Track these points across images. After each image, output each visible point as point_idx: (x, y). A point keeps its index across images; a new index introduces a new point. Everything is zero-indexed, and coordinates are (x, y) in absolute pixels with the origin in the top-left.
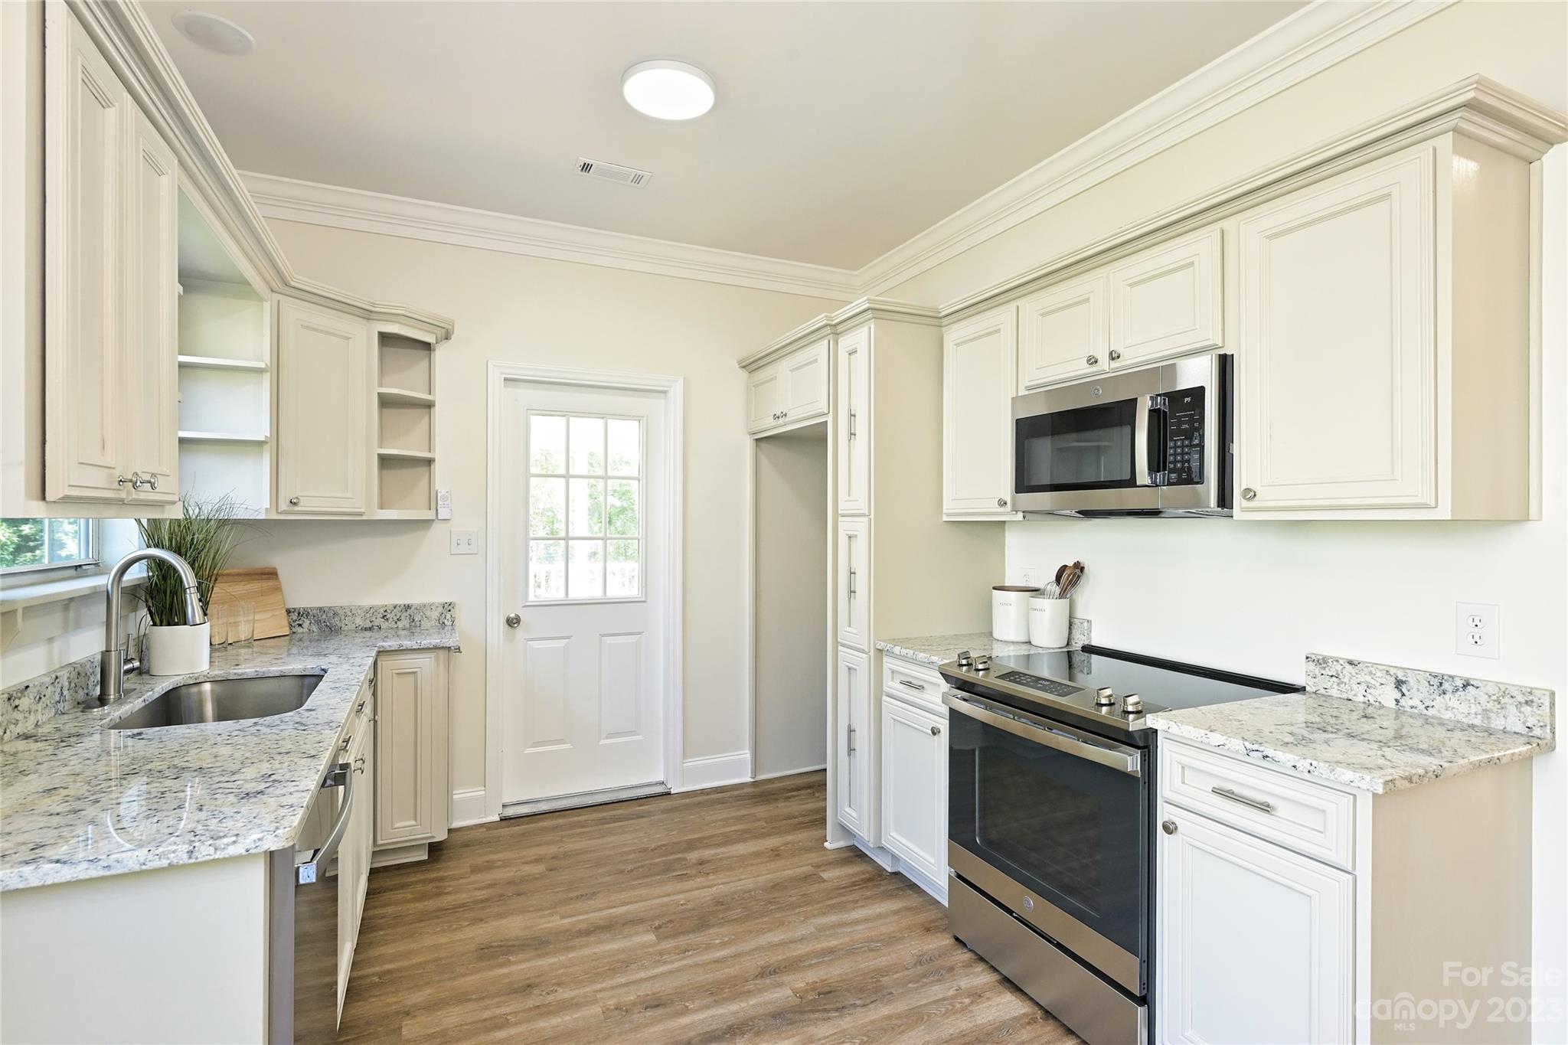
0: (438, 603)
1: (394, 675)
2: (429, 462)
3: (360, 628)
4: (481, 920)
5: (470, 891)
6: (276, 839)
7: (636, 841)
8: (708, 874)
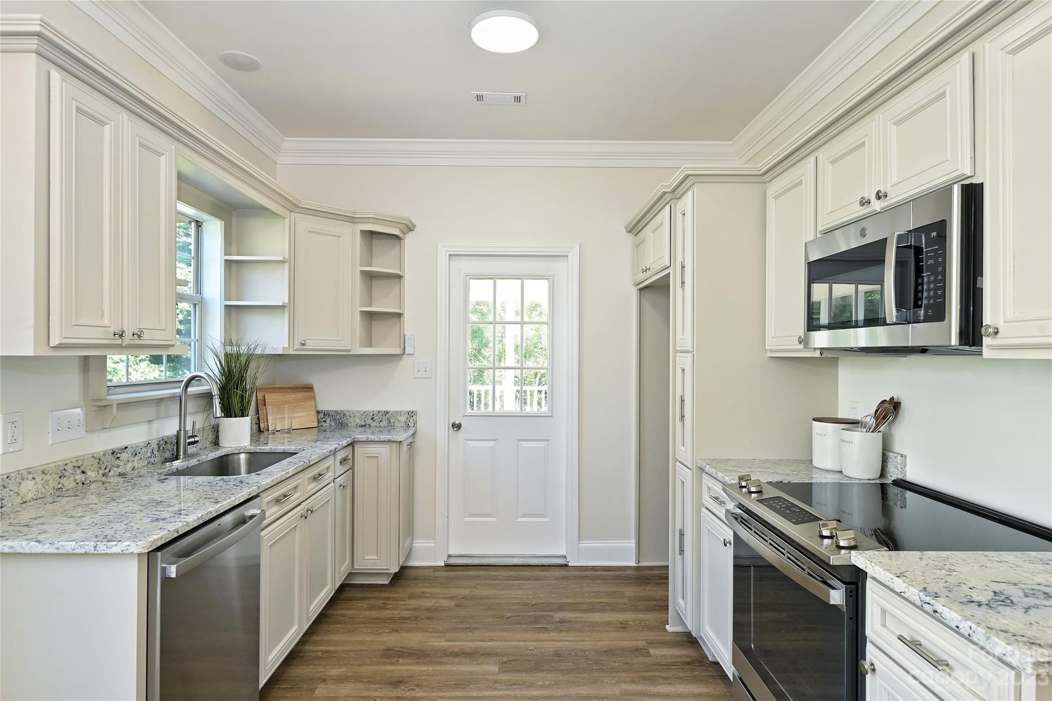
0: (405, 411)
1: (365, 458)
2: (399, 315)
3: (358, 425)
4: (397, 631)
5: (401, 610)
6: (137, 547)
7: (524, 596)
8: (562, 631)
